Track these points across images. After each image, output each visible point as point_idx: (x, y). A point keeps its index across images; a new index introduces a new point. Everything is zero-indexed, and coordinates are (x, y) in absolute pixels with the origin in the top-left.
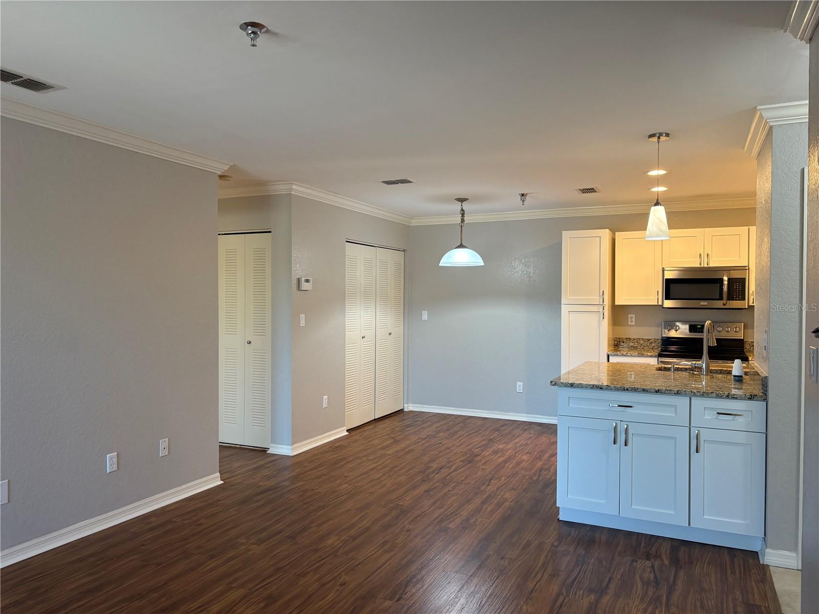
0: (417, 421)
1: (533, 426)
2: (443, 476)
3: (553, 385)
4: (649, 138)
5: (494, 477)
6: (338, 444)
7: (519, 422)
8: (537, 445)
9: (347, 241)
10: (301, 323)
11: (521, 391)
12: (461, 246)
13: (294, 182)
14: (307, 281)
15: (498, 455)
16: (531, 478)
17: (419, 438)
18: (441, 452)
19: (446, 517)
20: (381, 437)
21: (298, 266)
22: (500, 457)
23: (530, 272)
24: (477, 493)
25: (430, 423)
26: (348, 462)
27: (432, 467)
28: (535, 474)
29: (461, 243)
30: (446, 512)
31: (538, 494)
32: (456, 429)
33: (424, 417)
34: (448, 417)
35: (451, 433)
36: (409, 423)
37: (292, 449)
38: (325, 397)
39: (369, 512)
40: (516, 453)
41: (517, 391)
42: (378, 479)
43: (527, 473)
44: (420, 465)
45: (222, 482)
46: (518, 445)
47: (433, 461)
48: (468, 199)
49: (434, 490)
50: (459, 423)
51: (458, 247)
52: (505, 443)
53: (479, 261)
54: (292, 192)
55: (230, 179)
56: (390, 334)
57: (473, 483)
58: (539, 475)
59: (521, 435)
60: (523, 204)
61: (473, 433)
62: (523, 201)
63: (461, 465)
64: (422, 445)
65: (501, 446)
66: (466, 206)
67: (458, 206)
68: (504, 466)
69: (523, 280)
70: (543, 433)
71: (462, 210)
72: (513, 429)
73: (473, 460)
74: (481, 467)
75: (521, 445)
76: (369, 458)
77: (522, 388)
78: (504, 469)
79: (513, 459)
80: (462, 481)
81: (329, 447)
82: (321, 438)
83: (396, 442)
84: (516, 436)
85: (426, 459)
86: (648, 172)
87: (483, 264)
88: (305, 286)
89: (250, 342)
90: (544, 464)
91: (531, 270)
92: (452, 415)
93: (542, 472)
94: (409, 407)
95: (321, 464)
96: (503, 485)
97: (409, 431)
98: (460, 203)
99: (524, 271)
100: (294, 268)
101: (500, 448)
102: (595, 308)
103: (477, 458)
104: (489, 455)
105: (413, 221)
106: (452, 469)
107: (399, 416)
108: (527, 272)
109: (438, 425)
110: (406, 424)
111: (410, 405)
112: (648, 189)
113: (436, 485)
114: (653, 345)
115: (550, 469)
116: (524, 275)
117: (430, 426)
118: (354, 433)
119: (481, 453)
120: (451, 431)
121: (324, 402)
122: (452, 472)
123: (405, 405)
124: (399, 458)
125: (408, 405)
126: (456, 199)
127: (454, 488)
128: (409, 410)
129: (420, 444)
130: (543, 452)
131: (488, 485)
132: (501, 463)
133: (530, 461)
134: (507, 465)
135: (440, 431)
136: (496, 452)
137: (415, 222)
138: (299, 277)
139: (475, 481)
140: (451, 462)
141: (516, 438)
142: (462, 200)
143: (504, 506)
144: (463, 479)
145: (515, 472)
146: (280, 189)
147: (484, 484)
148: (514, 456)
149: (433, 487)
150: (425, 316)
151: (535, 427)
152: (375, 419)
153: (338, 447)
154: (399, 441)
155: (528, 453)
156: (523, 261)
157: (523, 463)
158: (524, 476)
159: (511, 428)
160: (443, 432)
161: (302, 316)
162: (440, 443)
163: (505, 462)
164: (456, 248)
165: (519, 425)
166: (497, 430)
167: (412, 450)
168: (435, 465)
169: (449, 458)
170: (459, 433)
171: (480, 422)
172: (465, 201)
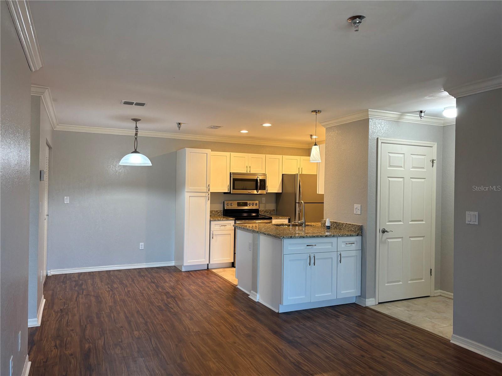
1: (155, 270)
4: (312, 112)
11: (143, 249)
12: (135, 152)
29: (136, 150)
33: (74, 277)
41: (140, 249)
48: (140, 120)
51: (133, 153)
53: (148, 163)
54: (42, 96)
60: (179, 130)
62: (179, 128)
66: (139, 125)
67: (133, 124)
71: (136, 127)
77: (143, 246)
86: (263, 124)
87: (151, 165)
92: (93, 272)
94: (51, 272)
98: (135, 122)
102: (204, 194)
111: (52, 270)
112: (239, 131)
114: (219, 214)
123: (48, 271)
126: (132, 119)
128: (51, 274)
142: (136, 120)
151: (158, 270)
164: (132, 153)
171: (120, 273)
172: (138, 121)
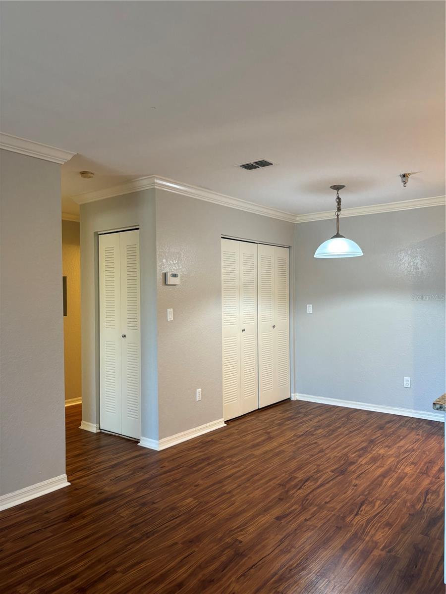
0: (300, 413)
1: (421, 423)
2: (306, 494)
3: (437, 409)
5: (366, 499)
6: (209, 439)
7: (407, 419)
8: (424, 452)
9: (222, 238)
10: (168, 318)
11: (409, 386)
12: (338, 236)
13: (157, 176)
14: (175, 276)
15: (376, 465)
16: (413, 506)
17: (295, 436)
18: (312, 456)
19: (289, 573)
20: (256, 431)
21: (164, 260)
22: (378, 467)
23: (417, 263)
24: (340, 528)
25: (312, 416)
26: (209, 464)
27: (297, 478)
28: (419, 499)
29: (338, 233)
30: (291, 563)
31: (421, 536)
32: (337, 425)
33: (308, 408)
34: (332, 409)
35: (330, 430)
36: (291, 415)
37: (160, 444)
38: (199, 390)
39: (196, 549)
40: (398, 463)
41: (405, 386)
42: (230, 492)
43: (409, 497)
44: (284, 474)
45: (69, 484)
46: (403, 450)
47: (299, 468)
48: (344, 186)
49: (288, 517)
50: (342, 417)
51: (334, 237)
52: (387, 446)
53: (358, 252)
54: (156, 187)
55: (92, 175)
56: (274, 327)
57: (338, 507)
58: (425, 502)
59: (406, 436)
60: (405, 186)
61: (355, 431)
62: (405, 183)
63: (331, 476)
64: (295, 445)
65: (382, 451)
66: (343, 195)
67: (331, 198)
68: (382, 481)
69: (410, 271)
70: (432, 434)
71: (338, 198)
72: (398, 427)
73: (346, 469)
74: (354, 482)
75: (406, 451)
76: (233, 460)
77: (409, 383)
78: (381, 487)
79: (394, 471)
80: (326, 503)
81: (200, 442)
82: (194, 431)
83: (270, 438)
84: (401, 437)
85: (293, 465)
87: (362, 254)
88: (171, 280)
89: (125, 336)
90: (431, 483)
91: (418, 261)
92: (338, 407)
93: (429, 496)
94: (296, 397)
95: (179, 465)
96: (377, 515)
97: (288, 425)
98: (336, 191)
99: (410, 262)
100: (159, 263)
101: (380, 454)
103: (352, 468)
104: (366, 464)
105: (298, 218)
106: (319, 483)
107: (283, 405)
108: (414, 263)
109: (320, 418)
110: (287, 416)
111: (297, 394)
113: (293, 508)
115: (439, 491)
116: (411, 266)
117: (310, 420)
118: (233, 424)
119: (357, 460)
120: (331, 428)
121: (197, 396)
122: (318, 487)
123: (292, 394)
124: (264, 461)
125: (295, 394)
126: (331, 188)
127: (313, 515)
128: (296, 399)
129: (294, 443)
130: (432, 462)
131: (357, 515)
132: (378, 477)
133: (414, 477)
134: (385, 480)
135: (319, 427)
136: (374, 460)
137: (299, 220)
138: (165, 271)
139: (341, 504)
140: (321, 471)
141: (401, 440)
142: (337, 188)
143: (371, 557)
144: (327, 500)
145: (394, 494)
146: (144, 184)
147: (351, 512)
148: (396, 467)
149: (287, 512)
150: (310, 309)
151: (424, 425)
152: (259, 409)
153: (209, 441)
154: (273, 438)
155: (413, 463)
156: (409, 252)
157: (406, 479)
158: (405, 502)
159: (398, 426)
160: (323, 429)
161: (170, 311)
162: (316, 443)
163: (384, 475)
164: (332, 238)
165: (406, 421)
166: (381, 428)
167: (283, 451)
168: (300, 475)
169: (319, 466)
170: (339, 430)
171: (364, 417)
172: (341, 189)
